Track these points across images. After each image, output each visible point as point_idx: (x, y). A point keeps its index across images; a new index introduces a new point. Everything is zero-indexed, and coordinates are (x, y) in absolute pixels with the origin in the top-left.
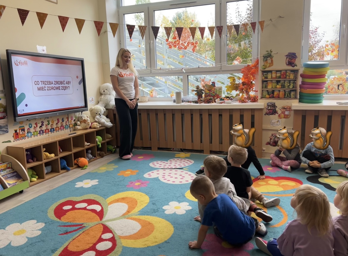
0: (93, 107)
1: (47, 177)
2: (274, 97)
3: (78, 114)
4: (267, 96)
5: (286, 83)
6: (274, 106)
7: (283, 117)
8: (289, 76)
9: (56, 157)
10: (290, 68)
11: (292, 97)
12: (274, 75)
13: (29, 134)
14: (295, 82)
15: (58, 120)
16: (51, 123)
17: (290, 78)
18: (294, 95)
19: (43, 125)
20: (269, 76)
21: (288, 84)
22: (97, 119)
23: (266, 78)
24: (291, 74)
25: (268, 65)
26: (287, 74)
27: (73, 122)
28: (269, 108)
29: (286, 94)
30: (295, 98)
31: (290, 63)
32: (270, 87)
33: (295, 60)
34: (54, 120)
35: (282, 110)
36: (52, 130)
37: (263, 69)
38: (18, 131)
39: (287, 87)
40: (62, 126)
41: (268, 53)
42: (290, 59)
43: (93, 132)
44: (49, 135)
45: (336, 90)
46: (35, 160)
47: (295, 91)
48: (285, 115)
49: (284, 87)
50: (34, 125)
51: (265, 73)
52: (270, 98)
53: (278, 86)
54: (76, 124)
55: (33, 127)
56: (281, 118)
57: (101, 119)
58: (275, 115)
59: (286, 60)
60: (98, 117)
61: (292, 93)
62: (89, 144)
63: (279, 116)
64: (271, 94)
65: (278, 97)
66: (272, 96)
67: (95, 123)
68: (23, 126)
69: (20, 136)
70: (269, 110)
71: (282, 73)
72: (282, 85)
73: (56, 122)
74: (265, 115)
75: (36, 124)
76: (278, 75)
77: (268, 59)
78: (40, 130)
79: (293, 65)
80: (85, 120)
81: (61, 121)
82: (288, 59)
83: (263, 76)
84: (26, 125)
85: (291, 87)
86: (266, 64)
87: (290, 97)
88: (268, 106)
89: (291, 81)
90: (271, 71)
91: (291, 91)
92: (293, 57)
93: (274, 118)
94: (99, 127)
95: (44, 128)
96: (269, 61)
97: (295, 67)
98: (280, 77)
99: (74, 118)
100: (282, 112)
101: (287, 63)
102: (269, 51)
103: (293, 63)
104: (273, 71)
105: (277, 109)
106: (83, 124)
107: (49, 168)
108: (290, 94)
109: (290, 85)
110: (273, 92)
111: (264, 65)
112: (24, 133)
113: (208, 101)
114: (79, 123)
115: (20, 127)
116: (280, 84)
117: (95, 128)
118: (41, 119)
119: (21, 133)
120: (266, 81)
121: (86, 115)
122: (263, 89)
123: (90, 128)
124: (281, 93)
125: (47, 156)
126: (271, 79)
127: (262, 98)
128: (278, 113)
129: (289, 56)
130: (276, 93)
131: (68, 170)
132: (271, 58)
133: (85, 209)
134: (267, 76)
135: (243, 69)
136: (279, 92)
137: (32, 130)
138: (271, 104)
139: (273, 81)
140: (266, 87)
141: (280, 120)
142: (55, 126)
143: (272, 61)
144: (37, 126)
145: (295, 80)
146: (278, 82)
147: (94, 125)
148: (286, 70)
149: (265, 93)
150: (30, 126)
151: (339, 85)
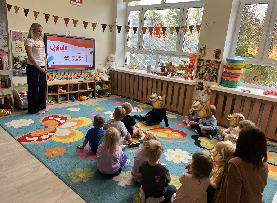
0: (99, 68)
1: (59, 102)
2: (202, 78)
3: (89, 71)
4: (199, 77)
5: (212, 70)
6: (202, 84)
7: (207, 93)
8: (214, 66)
9: (67, 93)
10: (216, 60)
11: (214, 81)
12: (205, 63)
13: (56, 78)
14: (218, 70)
15: (75, 73)
16: (70, 74)
17: (215, 67)
18: (215, 79)
19: (65, 74)
20: (202, 63)
21: (213, 71)
22: (100, 75)
23: (200, 64)
24: (216, 64)
25: (202, 56)
26: (213, 64)
27: (85, 75)
28: (199, 86)
29: (211, 78)
30: (216, 82)
31: (216, 57)
32: (201, 71)
33: (220, 54)
34: (72, 73)
35: (207, 88)
36: (71, 78)
37: (199, 58)
38: (49, 76)
39: (212, 73)
40: (77, 76)
41: (203, 47)
42: (216, 53)
43: (94, 83)
44: (68, 80)
45: (252, 81)
46: (55, 92)
47: (217, 76)
48: (208, 92)
49: (210, 73)
50: (59, 74)
51: (199, 61)
52: (200, 78)
53: (206, 71)
54: (87, 77)
55: (58, 75)
56: (205, 94)
57: (102, 76)
58: (202, 91)
59: (214, 54)
60: (100, 74)
61: (215, 78)
62: (91, 89)
63: (204, 92)
64: (201, 76)
65: (206, 79)
66: (202, 77)
67: (98, 78)
68: (52, 74)
69: (50, 79)
70: (199, 87)
71: (210, 63)
72: (209, 71)
73: (74, 74)
74: (196, 89)
75: (61, 73)
76: (208, 63)
77: (203, 51)
78: (63, 77)
79: (218, 58)
80: (92, 75)
81: (77, 73)
82: (215, 53)
83: (198, 63)
84: (54, 73)
85: (214, 73)
86: (201, 55)
87: (213, 80)
88: (199, 84)
89: (215, 69)
90: (203, 60)
91: (214, 76)
92: (219, 52)
93: (201, 93)
94: (99, 80)
95: (65, 76)
96: (203, 53)
97: (219, 59)
98: (208, 65)
99: (86, 73)
100: (207, 90)
101: (214, 56)
102: (204, 46)
103: (218, 57)
104: (205, 61)
105: (204, 87)
106: (91, 77)
107: (64, 98)
108: (213, 78)
109: (214, 72)
110: (203, 75)
111: (199, 56)
112: (52, 77)
113: (165, 74)
114: (88, 76)
115: (50, 74)
116: (208, 70)
117: (97, 80)
118: (64, 71)
119: (51, 77)
120: (200, 67)
121: (93, 73)
122: (197, 72)
123: (95, 80)
124: (207, 76)
125: (61, 91)
126: (203, 66)
127: (195, 78)
128: (204, 90)
129: (216, 51)
130: (204, 76)
131: (74, 101)
132: (205, 51)
133: (57, 121)
134: (201, 63)
135: (191, 56)
136: (207, 75)
137: (58, 76)
138: (200, 83)
139: (204, 67)
140: (199, 71)
141: (205, 95)
142: (72, 76)
143: (205, 53)
144: (61, 75)
145: (217, 69)
146: (207, 68)
147: (97, 78)
148: (213, 61)
149: (198, 75)
150: (57, 74)
151: (254, 77)
